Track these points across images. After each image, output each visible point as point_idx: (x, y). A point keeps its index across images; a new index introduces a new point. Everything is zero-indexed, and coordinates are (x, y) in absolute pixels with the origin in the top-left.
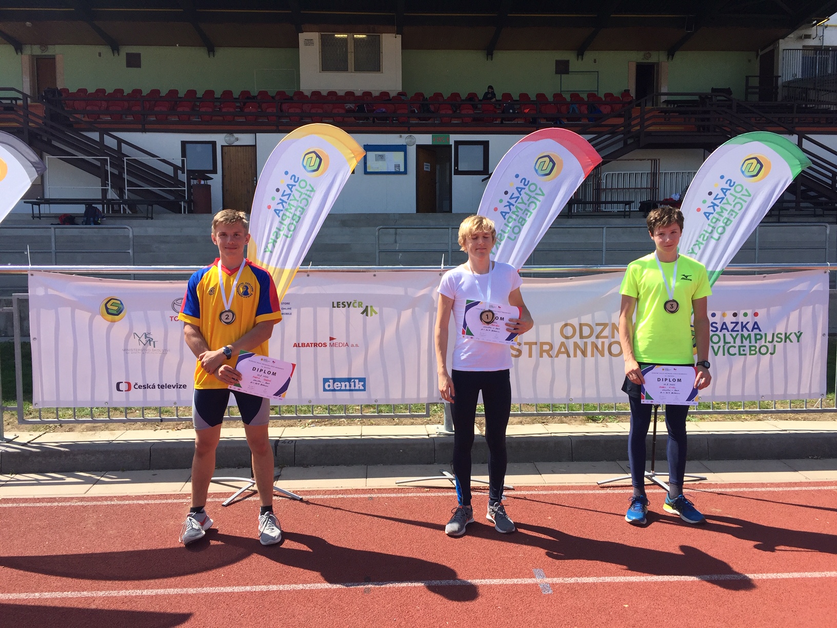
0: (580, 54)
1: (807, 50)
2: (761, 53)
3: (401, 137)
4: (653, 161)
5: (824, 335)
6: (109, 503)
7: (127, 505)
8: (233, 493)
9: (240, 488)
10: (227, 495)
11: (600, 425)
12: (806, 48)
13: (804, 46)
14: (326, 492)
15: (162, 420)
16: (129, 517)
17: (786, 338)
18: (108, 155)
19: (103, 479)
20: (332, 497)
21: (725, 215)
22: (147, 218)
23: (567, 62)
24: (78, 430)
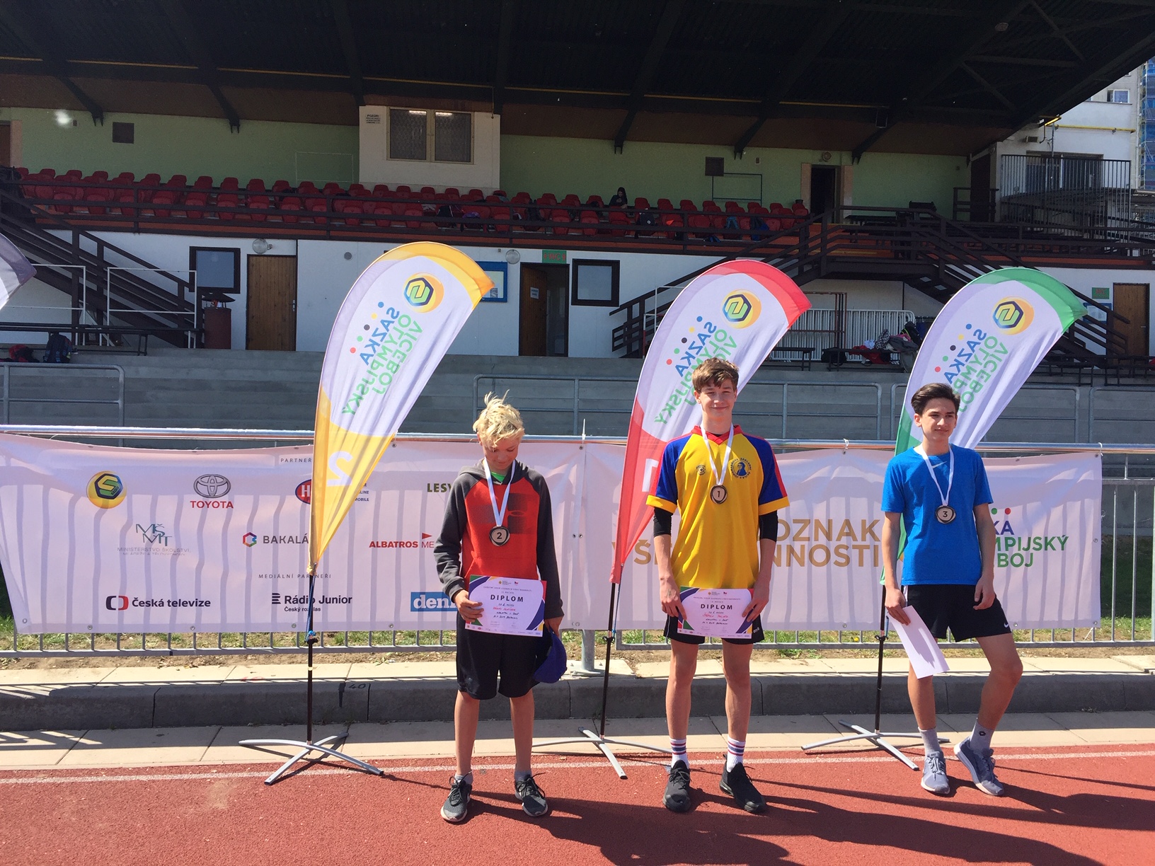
0: (738, 151)
1: (1033, 157)
2: (973, 159)
3: (500, 251)
4: (838, 296)
5: (1095, 540)
6: (94, 779)
7: (121, 782)
8: (280, 764)
9: (291, 757)
10: (271, 767)
11: (797, 661)
12: (1030, 154)
13: (1028, 152)
14: (417, 762)
15: (171, 653)
16: (125, 801)
17: (1046, 544)
18: (84, 263)
19: (83, 741)
20: (426, 769)
21: (974, 377)
22: (139, 353)
23: (722, 160)
24: (42, 666)
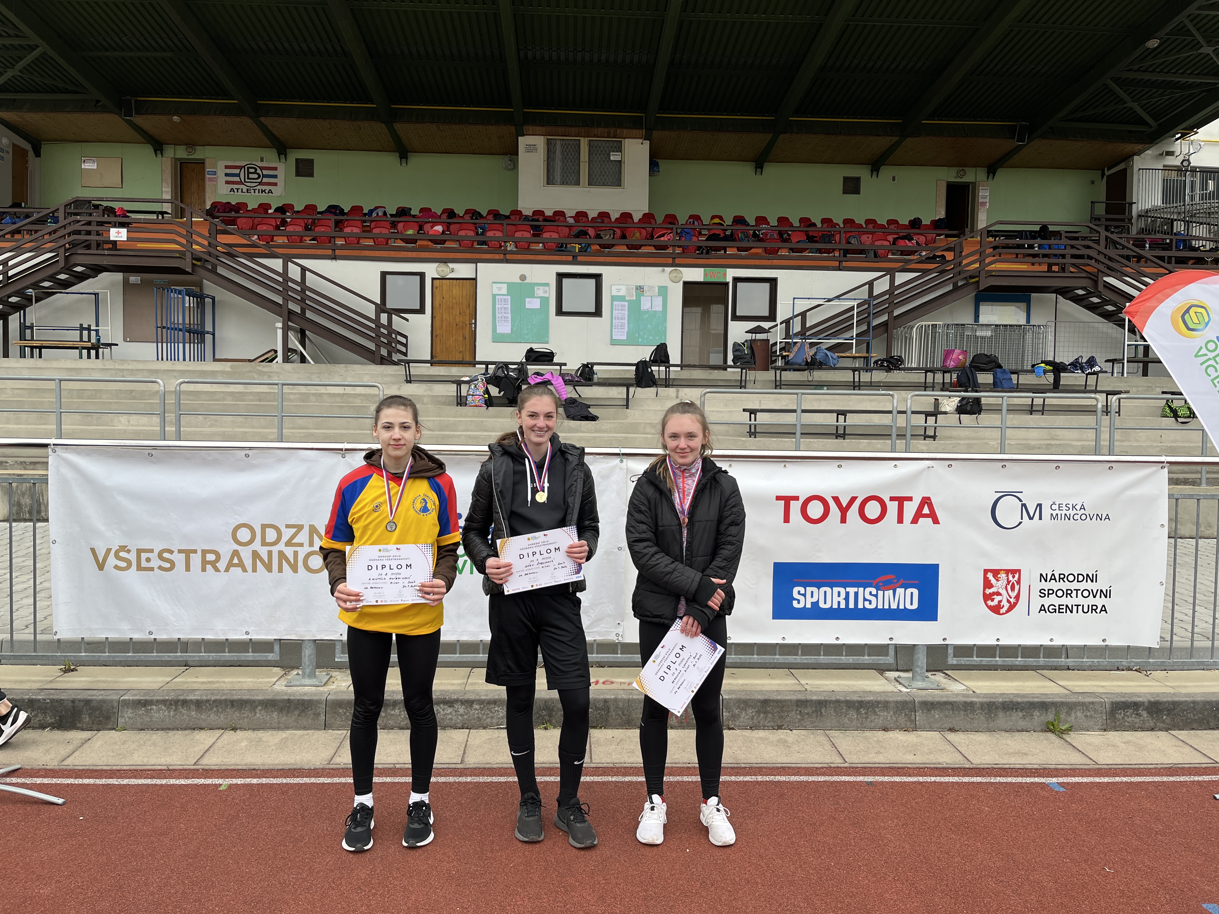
0: (876, 170)
1: (1168, 170)
2: (1107, 173)
13: (1164, 166)
23: (858, 179)
